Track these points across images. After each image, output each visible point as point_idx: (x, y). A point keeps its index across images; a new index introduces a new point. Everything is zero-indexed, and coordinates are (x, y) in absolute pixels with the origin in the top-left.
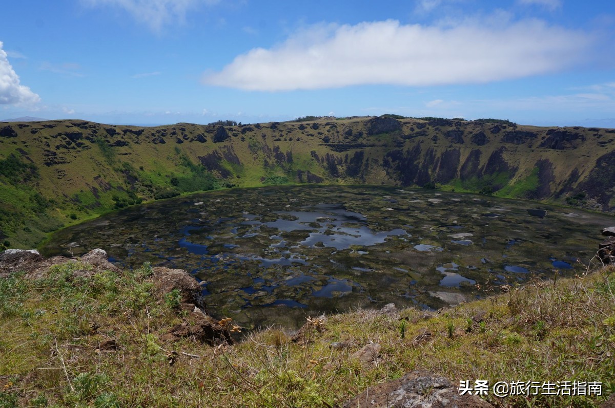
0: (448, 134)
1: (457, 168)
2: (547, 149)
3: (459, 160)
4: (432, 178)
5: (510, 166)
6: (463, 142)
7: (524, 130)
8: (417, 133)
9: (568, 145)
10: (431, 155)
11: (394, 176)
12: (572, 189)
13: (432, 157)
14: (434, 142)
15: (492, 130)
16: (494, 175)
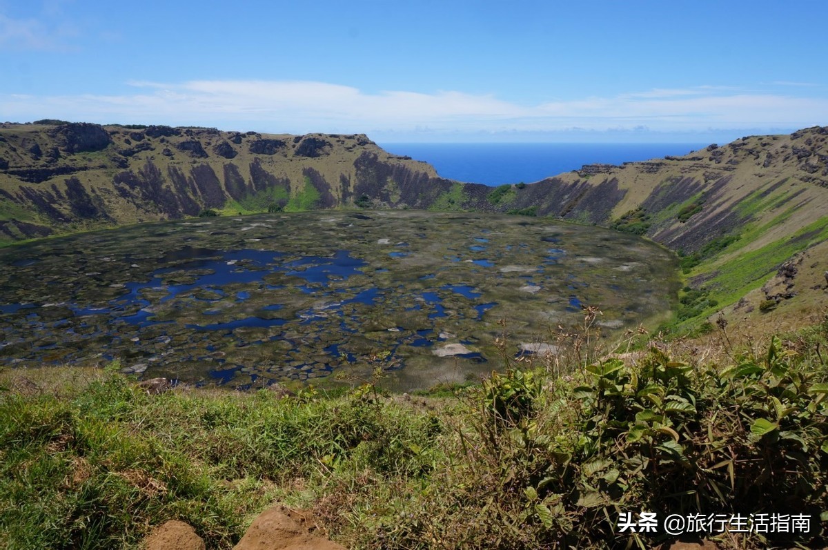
0: (183, 147)
1: (220, 188)
2: (303, 158)
3: (217, 178)
4: (199, 203)
5: (279, 179)
6: (207, 156)
7: (270, 138)
8: (138, 146)
9: (321, 152)
10: (177, 175)
11: (150, 207)
12: (351, 194)
13: (181, 178)
14: (170, 157)
15: (232, 139)
16: (269, 189)
